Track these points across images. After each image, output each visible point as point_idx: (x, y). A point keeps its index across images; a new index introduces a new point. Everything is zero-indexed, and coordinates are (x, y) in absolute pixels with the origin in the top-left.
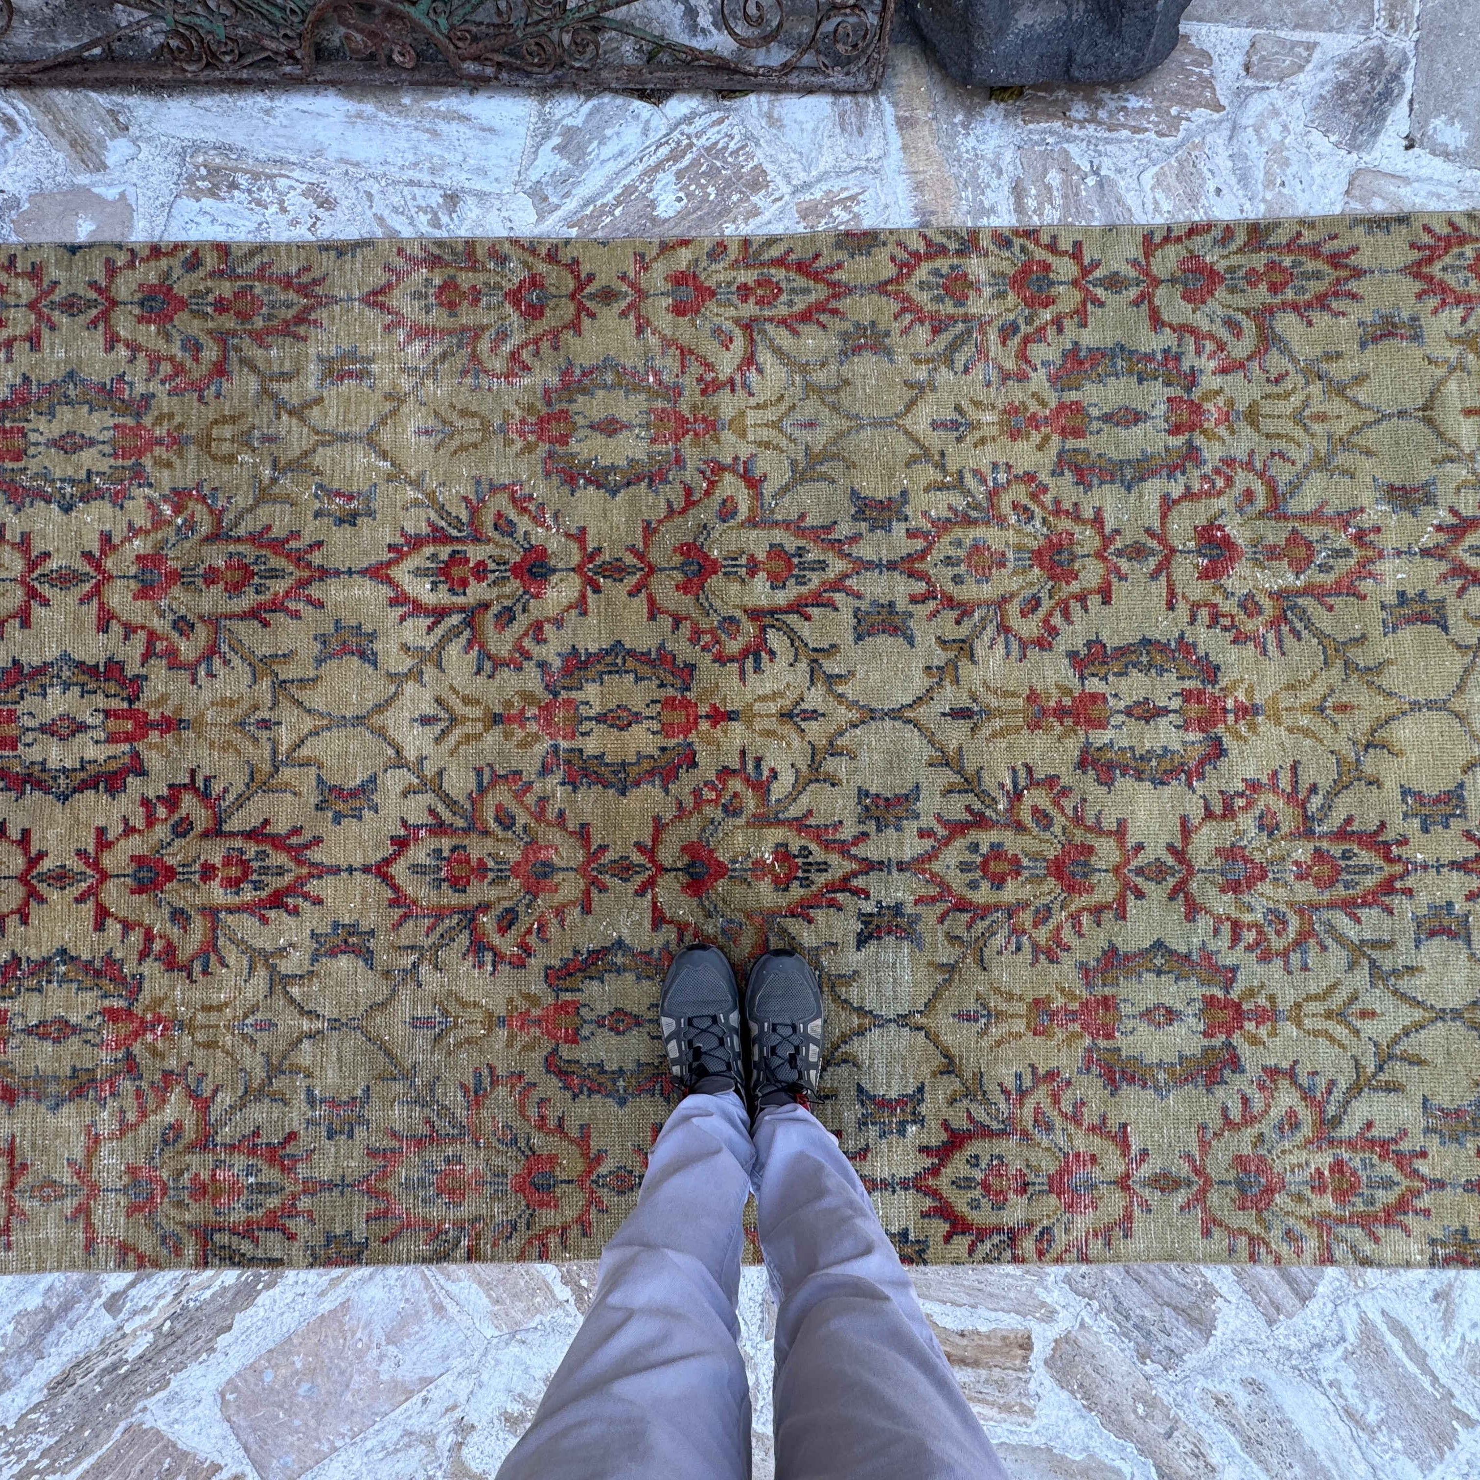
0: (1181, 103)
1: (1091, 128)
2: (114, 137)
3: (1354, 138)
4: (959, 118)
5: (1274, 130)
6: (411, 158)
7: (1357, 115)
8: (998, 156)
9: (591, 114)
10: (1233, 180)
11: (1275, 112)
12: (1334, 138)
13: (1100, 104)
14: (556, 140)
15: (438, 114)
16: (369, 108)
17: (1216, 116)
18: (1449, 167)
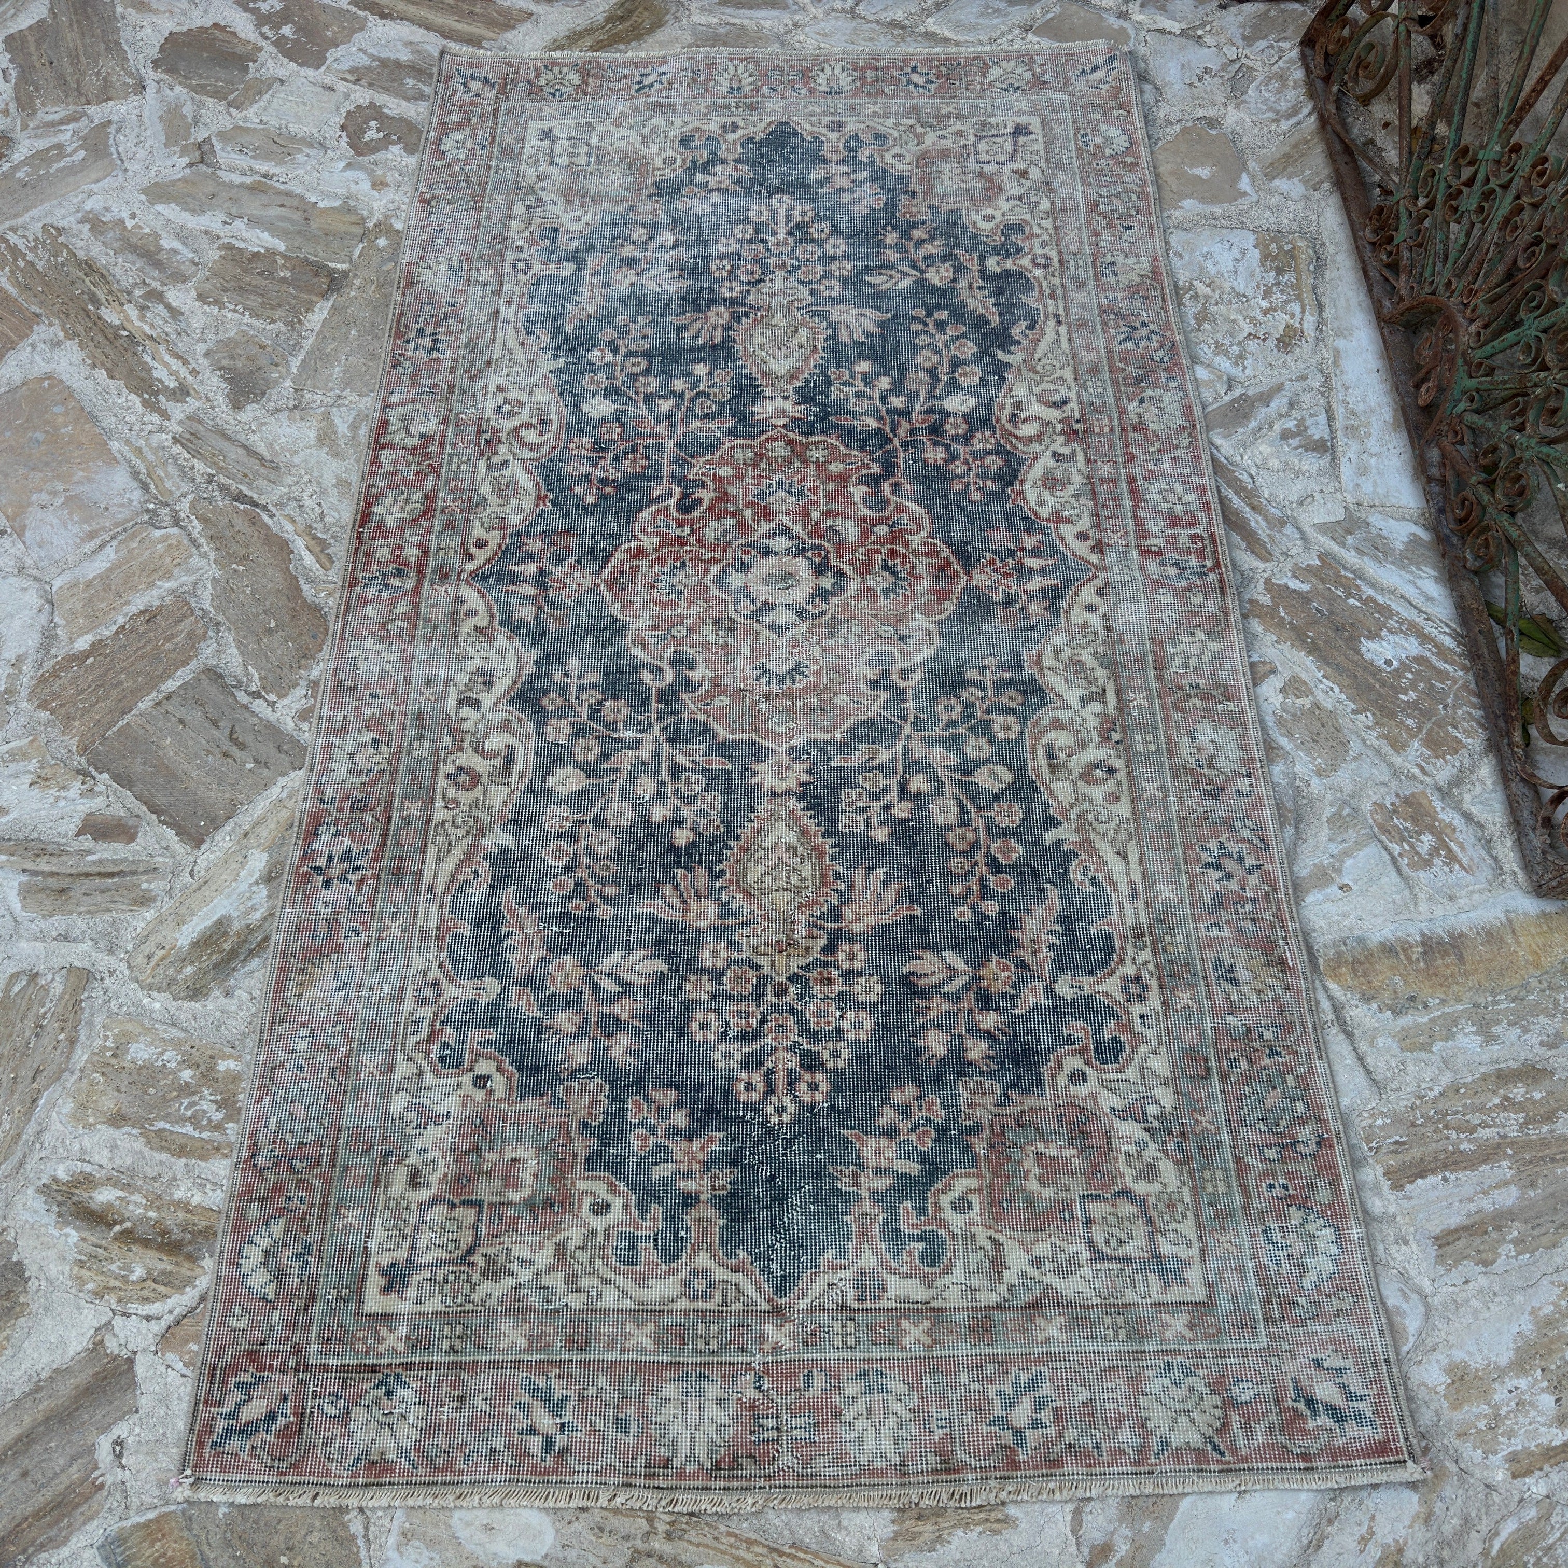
2: (1305, 182)
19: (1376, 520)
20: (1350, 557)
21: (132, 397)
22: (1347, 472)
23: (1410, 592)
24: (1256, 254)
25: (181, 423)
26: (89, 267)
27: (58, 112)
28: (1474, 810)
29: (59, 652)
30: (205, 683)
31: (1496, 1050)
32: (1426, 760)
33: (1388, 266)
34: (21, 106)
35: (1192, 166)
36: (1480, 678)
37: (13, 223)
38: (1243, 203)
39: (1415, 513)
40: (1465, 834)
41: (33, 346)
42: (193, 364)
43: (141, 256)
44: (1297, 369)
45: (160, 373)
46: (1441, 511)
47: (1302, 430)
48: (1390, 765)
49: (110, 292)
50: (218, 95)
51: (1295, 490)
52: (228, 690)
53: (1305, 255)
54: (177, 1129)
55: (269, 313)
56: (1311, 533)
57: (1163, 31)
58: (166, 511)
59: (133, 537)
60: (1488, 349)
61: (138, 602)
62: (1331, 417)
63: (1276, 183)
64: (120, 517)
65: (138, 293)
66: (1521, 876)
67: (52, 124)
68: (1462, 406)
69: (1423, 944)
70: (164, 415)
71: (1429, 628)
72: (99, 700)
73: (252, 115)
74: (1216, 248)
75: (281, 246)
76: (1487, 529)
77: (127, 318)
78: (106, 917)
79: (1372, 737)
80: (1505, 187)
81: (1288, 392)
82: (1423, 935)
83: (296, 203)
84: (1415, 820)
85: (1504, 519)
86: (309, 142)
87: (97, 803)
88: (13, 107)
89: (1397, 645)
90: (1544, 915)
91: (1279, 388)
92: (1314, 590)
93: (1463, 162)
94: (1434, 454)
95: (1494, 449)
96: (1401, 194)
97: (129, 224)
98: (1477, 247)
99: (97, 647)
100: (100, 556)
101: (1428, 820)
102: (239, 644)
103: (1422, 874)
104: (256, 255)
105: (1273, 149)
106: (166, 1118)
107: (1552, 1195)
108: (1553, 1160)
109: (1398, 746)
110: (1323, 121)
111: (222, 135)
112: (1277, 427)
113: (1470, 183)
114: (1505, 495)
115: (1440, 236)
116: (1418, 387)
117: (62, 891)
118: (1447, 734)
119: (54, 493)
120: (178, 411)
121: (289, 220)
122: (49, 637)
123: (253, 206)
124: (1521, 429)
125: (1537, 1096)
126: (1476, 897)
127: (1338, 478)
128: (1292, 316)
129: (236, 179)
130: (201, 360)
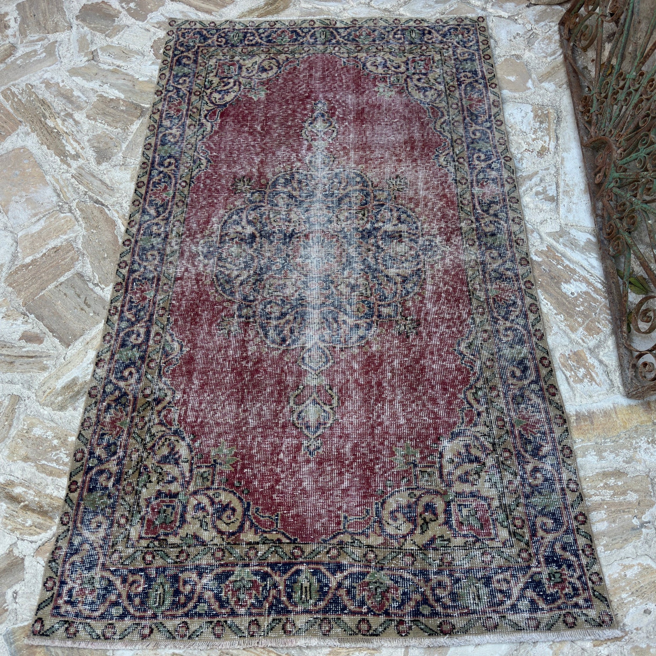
2: (556, 84)
19: (573, 232)
20: (560, 248)
21: (57, 157)
22: (562, 210)
23: (585, 264)
24: (532, 115)
25: (75, 169)
26: (43, 102)
27: (36, 37)
28: (604, 359)
29: (18, 263)
30: (76, 279)
31: (604, 463)
32: (585, 336)
33: (587, 122)
34: (21, 33)
35: (508, 75)
36: (612, 302)
37: (14, 82)
38: (528, 92)
39: (590, 229)
40: (599, 369)
41: (18, 135)
42: (82, 145)
43: (65, 98)
44: (545, 165)
45: (69, 148)
46: (601, 229)
47: (544, 191)
48: (569, 338)
49: (51, 113)
50: (102, 31)
51: (539, 218)
52: (85, 282)
53: (553, 116)
54: (50, 464)
55: (115, 124)
56: (544, 236)
57: (500, 17)
58: (67, 206)
59: (52, 216)
60: (624, 161)
61: (52, 244)
62: (557, 187)
63: (543, 84)
64: (48, 208)
65: (62, 114)
66: (621, 388)
67: (33, 41)
68: (612, 185)
69: (576, 415)
70: (69, 165)
71: (592, 280)
72: (33, 283)
73: (115, 40)
74: (515, 112)
75: (122, 96)
76: (619, 238)
77: (57, 124)
78: (29, 375)
79: (563, 326)
80: (636, 91)
81: (540, 175)
82: (576, 412)
83: (130, 78)
84: (578, 362)
85: (626, 235)
86: (138, 53)
87: (29, 327)
88: (18, 34)
89: (577, 286)
90: (630, 405)
91: (536, 173)
92: (544, 261)
93: (620, 79)
94: (600, 205)
95: (624, 204)
96: (595, 91)
97: (61, 85)
98: (624, 116)
99: (33, 262)
100: (39, 224)
101: (583, 362)
102: (91, 263)
103: (578, 385)
104: (112, 100)
105: (543, 70)
106: (46, 459)
107: (622, 527)
108: (624, 512)
109: (573, 330)
110: (566, 58)
111: (102, 48)
112: (534, 190)
113: (622, 88)
114: (627, 224)
115: (609, 110)
116: (596, 175)
117: (11, 363)
118: (595, 326)
119: (21, 197)
120: (74, 164)
121: (127, 85)
122: (15, 256)
123: (112, 79)
124: (635, 196)
125: (620, 483)
126: (601, 397)
127: (558, 213)
128: (545, 142)
129: (106, 67)
130: (86, 143)
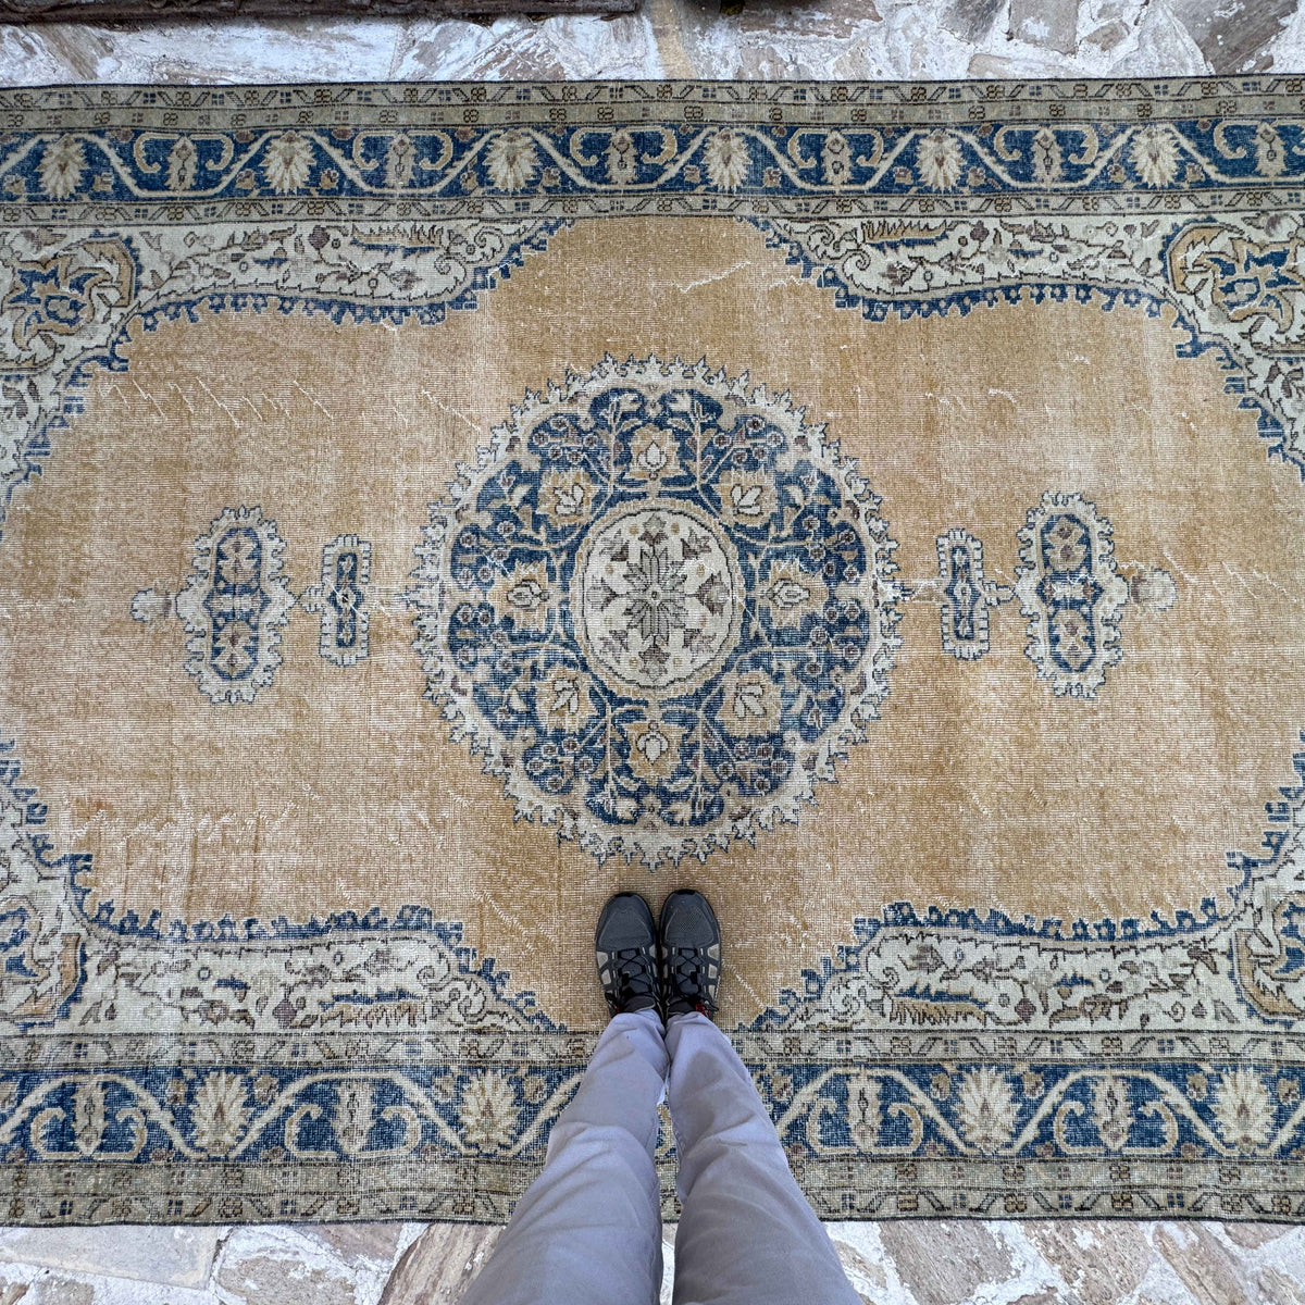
0: (851, 15)
1: (789, 33)
2: (102, 56)
3: (971, 33)
4: (698, 29)
5: (916, 31)
6: (313, 65)
7: (973, 19)
8: (725, 53)
9: (439, 33)
10: (889, 65)
11: (916, 19)
12: (958, 35)
13: (796, 18)
14: (416, 51)
15: (332, 37)
16: (283, 34)
17: (876, 24)
18: (1038, 50)
